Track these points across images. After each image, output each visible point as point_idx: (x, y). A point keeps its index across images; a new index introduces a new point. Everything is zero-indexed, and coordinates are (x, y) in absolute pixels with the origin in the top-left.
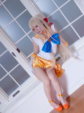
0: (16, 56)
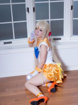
0: (29, 13)
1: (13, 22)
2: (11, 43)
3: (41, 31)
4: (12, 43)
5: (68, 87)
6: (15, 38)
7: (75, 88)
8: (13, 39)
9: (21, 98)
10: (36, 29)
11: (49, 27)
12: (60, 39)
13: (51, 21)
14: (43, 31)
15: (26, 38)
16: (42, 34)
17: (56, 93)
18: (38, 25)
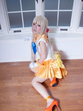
3: (39, 26)
4: (21, 31)
7: (76, 82)
8: (22, 27)
9: (23, 91)
10: (34, 24)
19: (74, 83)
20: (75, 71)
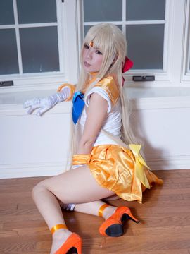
1: (17, 26)
2: (11, 83)
5: (161, 220)
6: (24, 72)
7: (181, 224)
8: (18, 73)
9: (20, 249)
10: (86, 46)
11: (123, 43)
12: (152, 78)
13: (127, 26)
14: (104, 53)
15: (55, 72)
16: (100, 62)
17: (125, 238)
18: (92, 37)
19: (177, 228)
20: (183, 199)
